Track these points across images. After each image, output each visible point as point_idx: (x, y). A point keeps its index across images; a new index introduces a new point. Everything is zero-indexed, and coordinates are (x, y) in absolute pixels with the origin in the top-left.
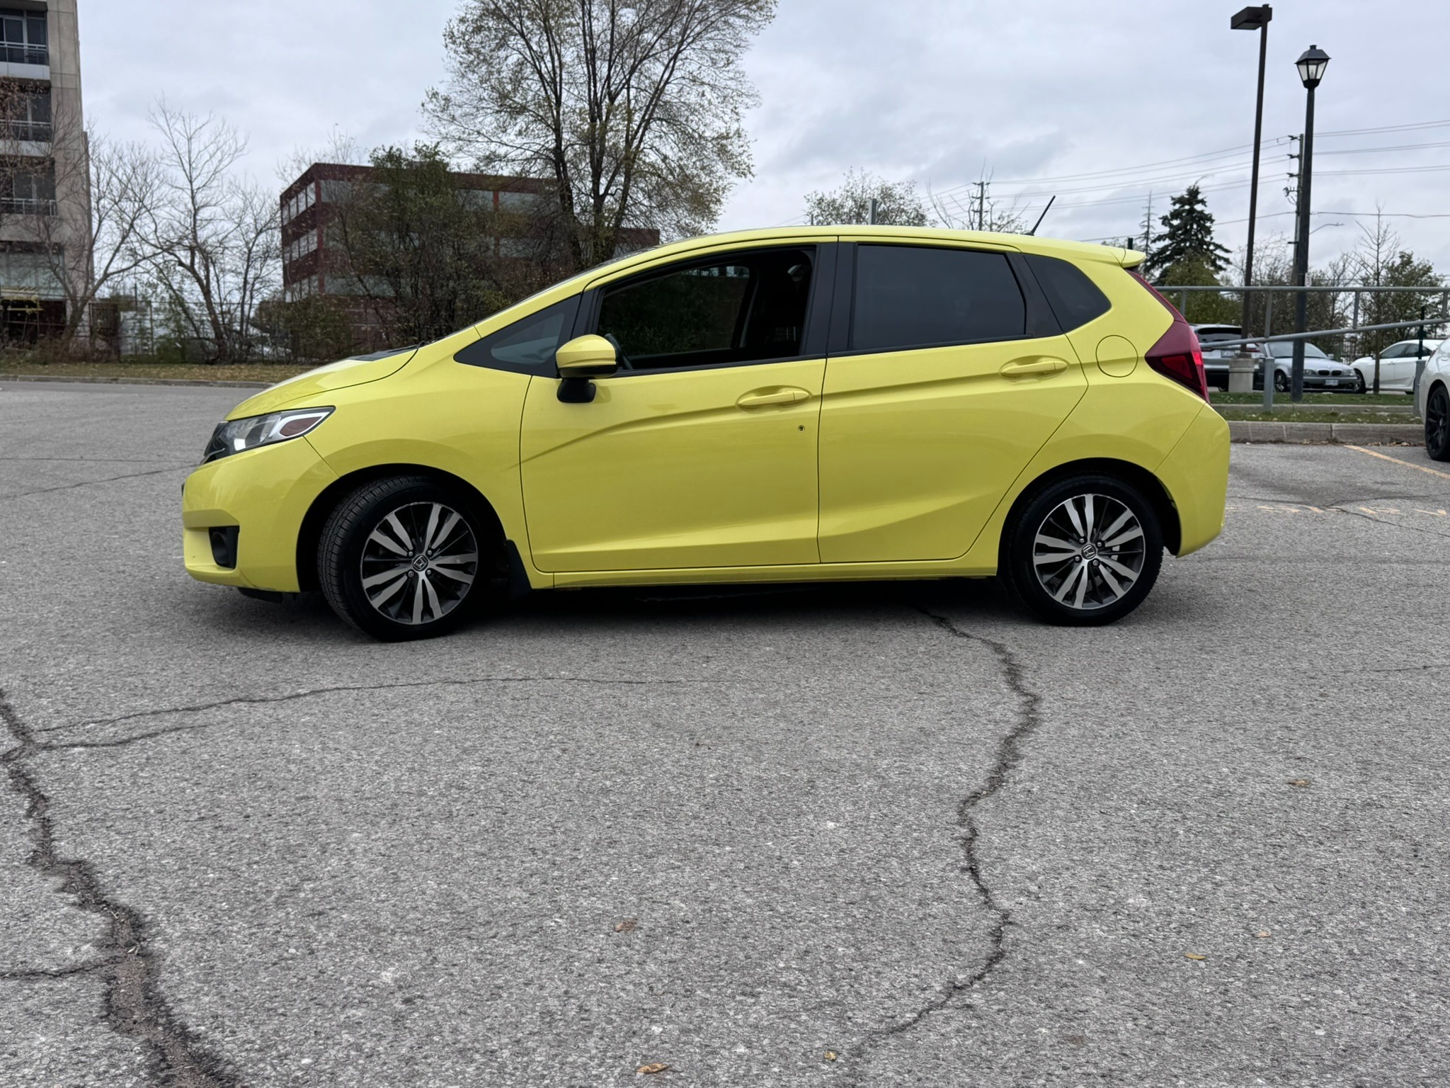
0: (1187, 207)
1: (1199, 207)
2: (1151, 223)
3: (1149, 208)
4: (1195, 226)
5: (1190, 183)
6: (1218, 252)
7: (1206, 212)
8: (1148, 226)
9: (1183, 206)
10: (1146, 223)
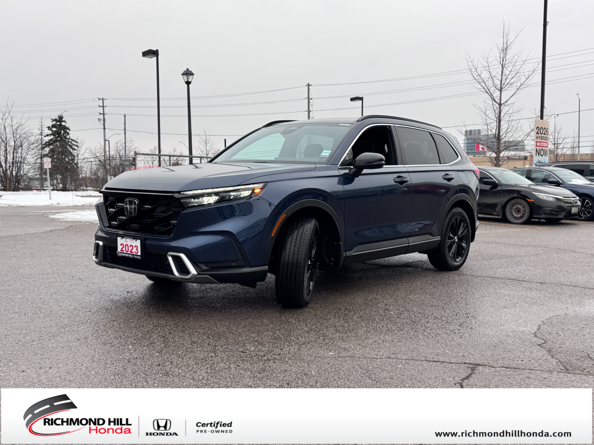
0: (59, 123)
1: (63, 124)
2: (43, 129)
3: (42, 122)
4: (62, 132)
5: (59, 113)
6: (73, 142)
7: (67, 126)
8: (42, 130)
9: (57, 122)
10: (41, 129)
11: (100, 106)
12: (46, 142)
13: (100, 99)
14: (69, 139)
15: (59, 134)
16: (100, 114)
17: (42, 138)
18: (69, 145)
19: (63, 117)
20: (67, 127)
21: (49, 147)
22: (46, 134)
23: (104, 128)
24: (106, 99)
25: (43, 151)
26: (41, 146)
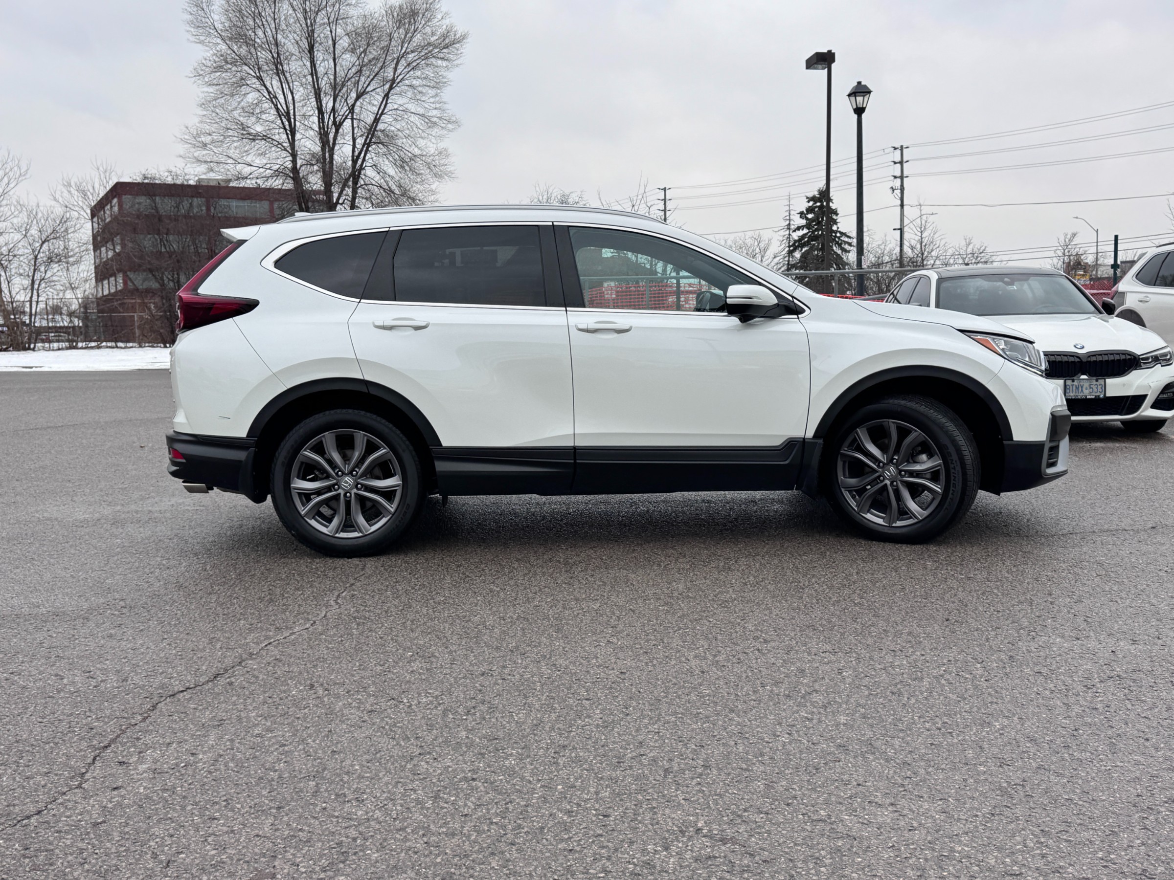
0: (818, 204)
3: (790, 205)
5: (821, 186)
6: (843, 238)
7: (833, 207)
8: (790, 220)
9: (815, 203)
10: (788, 218)
11: (895, 163)
12: (795, 241)
13: (895, 149)
14: (836, 232)
15: (819, 223)
16: (895, 177)
17: (789, 234)
18: (837, 243)
20: (833, 210)
21: (802, 250)
22: (796, 226)
23: (902, 206)
24: (907, 148)
25: (791, 259)
26: (787, 249)
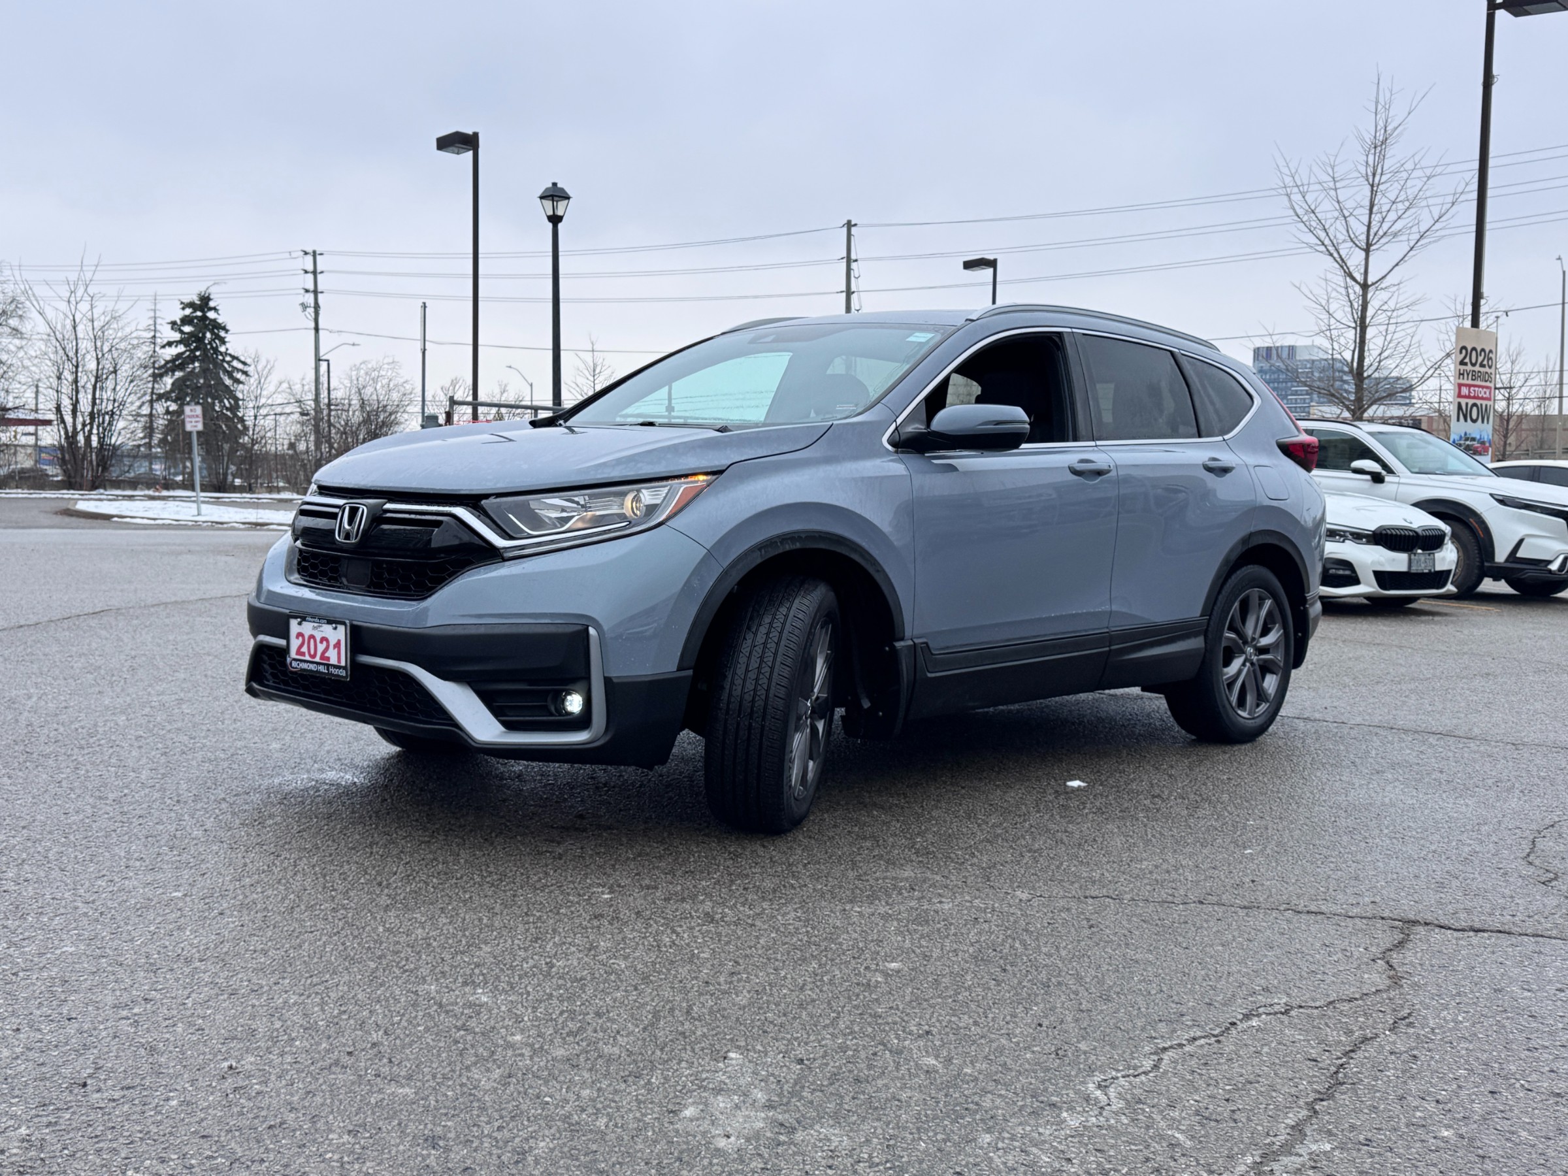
0: (199, 314)
1: (211, 315)
2: (158, 327)
3: (155, 311)
4: (208, 335)
6: (235, 363)
7: (220, 321)
8: (155, 331)
9: (195, 311)
10: (153, 328)
11: (306, 272)
13: (306, 253)
15: (200, 340)
16: (307, 291)
18: (225, 371)
19: (211, 297)
20: (219, 324)
21: (173, 375)
22: (165, 341)
23: (317, 329)
24: (321, 254)
25: (157, 386)
26: (151, 370)
